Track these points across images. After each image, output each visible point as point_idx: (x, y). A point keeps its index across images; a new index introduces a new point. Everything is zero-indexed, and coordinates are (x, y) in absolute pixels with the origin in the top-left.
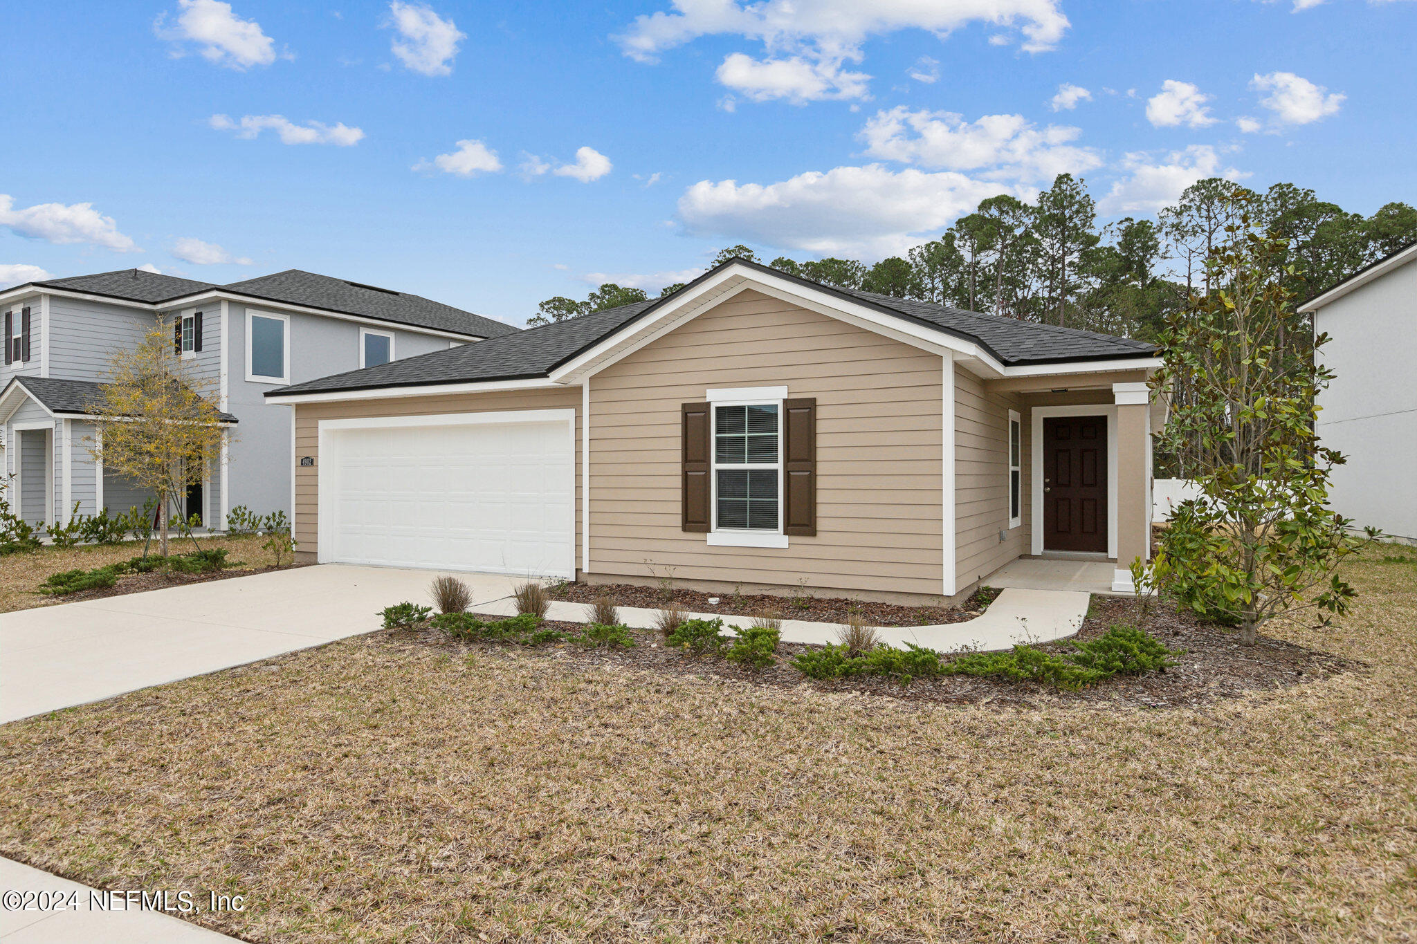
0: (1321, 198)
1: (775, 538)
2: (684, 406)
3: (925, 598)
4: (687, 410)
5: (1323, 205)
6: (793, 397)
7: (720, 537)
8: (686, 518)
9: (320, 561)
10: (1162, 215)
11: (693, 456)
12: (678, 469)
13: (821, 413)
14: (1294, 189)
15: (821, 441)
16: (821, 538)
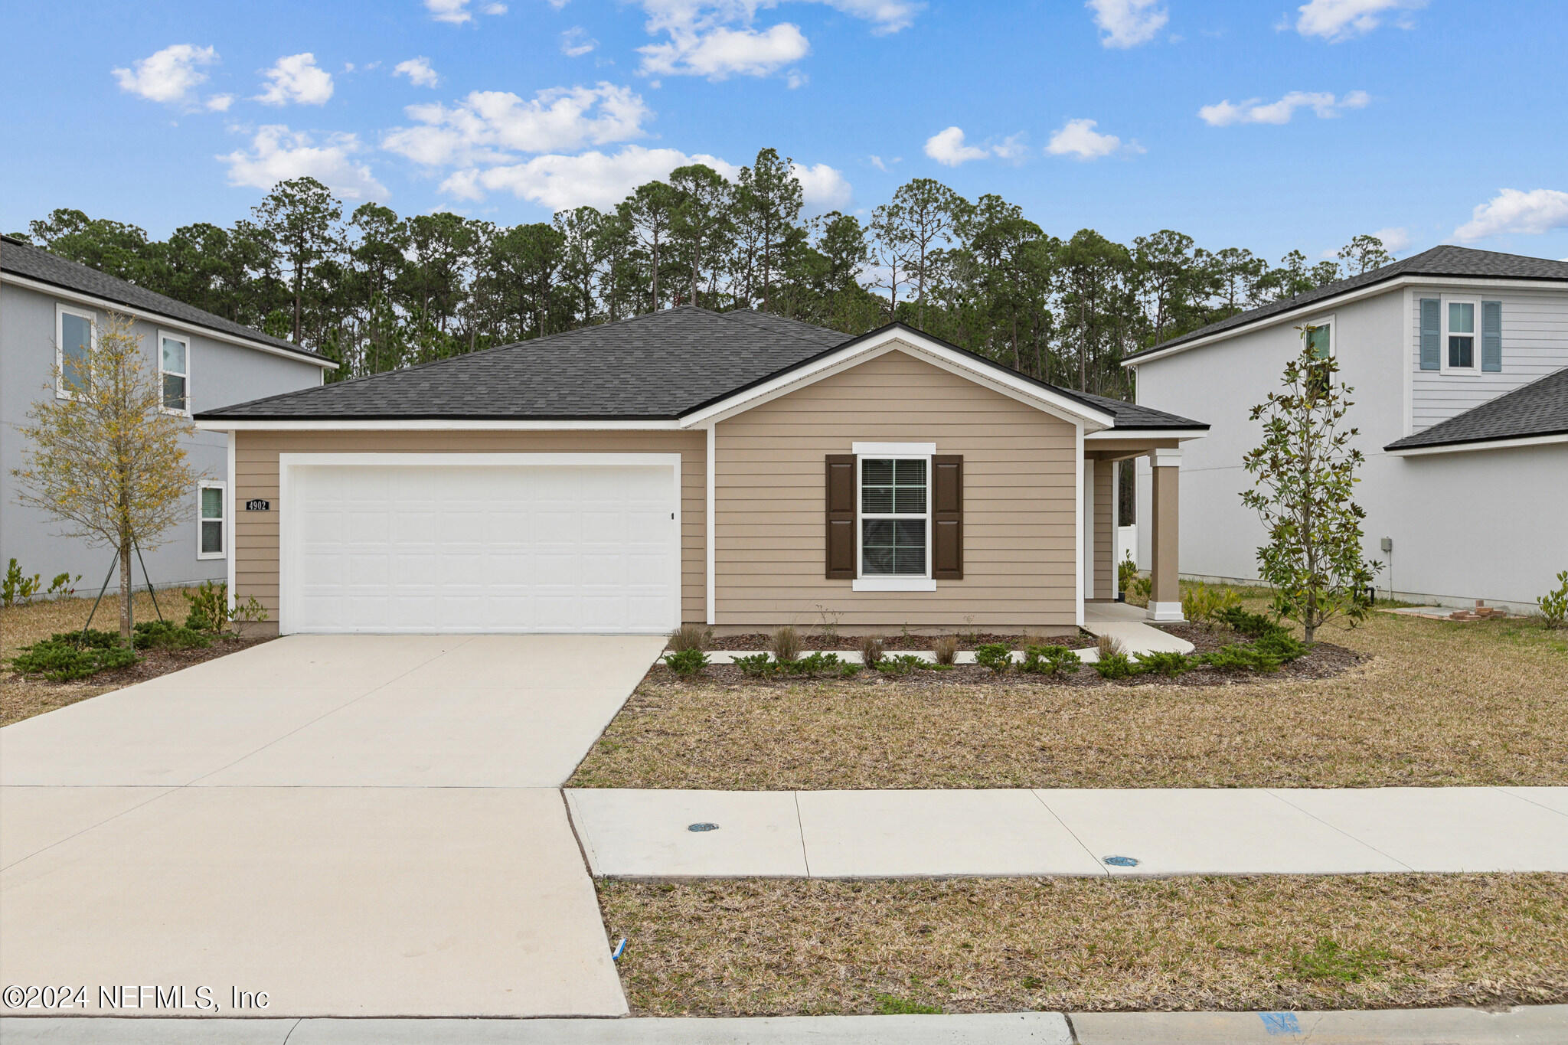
0: (1026, 215)
1: (924, 583)
2: (828, 457)
3: (1059, 629)
4: (831, 460)
5: (1025, 223)
6: (941, 453)
7: (866, 583)
8: (830, 566)
9: (282, 631)
10: (876, 214)
11: (838, 504)
12: (821, 518)
13: (967, 469)
14: (1003, 203)
15: (967, 494)
16: (967, 580)
